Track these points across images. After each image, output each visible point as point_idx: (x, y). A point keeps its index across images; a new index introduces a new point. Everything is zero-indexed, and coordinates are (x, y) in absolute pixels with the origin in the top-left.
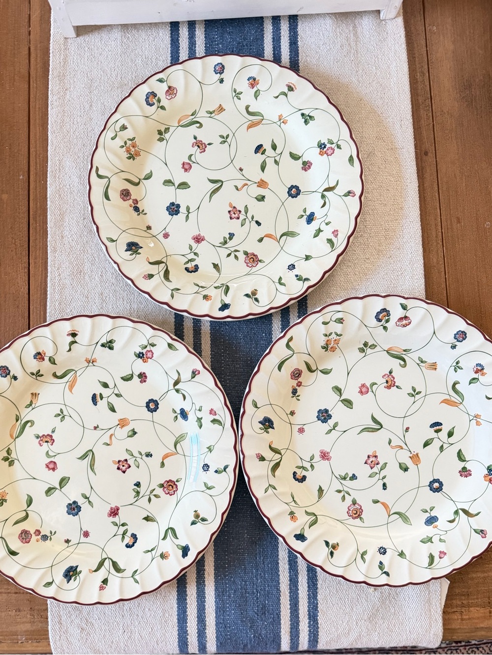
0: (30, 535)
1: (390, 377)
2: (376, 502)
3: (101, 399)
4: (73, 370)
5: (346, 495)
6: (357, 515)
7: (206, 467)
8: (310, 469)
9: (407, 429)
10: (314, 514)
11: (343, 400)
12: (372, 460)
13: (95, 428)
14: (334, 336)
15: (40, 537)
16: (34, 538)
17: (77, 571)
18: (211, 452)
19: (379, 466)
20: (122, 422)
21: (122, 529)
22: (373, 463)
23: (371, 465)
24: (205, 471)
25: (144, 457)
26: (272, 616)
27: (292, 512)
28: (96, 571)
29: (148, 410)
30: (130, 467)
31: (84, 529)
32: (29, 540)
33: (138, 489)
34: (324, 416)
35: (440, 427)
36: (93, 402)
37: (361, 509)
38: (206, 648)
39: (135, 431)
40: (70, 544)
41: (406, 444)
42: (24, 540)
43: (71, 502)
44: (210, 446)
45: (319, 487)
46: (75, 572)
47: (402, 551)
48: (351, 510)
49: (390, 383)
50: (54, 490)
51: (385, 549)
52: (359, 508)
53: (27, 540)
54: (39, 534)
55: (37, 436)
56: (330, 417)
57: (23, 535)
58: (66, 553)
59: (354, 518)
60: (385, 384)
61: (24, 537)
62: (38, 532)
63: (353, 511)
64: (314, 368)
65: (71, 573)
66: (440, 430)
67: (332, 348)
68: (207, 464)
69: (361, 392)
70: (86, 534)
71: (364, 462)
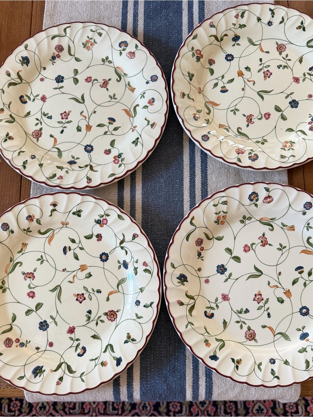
0: (12, 342)
1: (264, 238)
2: (264, 327)
3: (70, 251)
4: (52, 229)
5: (243, 324)
6: (252, 338)
7: (138, 303)
8: (216, 308)
9: (280, 273)
10: (222, 340)
11: (233, 257)
12: (258, 298)
13: (64, 270)
14: (222, 213)
15: (19, 344)
16: (15, 344)
17: (42, 370)
18: (142, 292)
19: (264, 301)
20: (82, 267)
21: (76, 343)
22: (259, 299)
23: (258, 301)
24: (137, 305)
25: (95, 293)
26: (180, 374)
27: (206, 340)
28: (55, 371)
29: (101, 260)
30: (85, 299)
31: (50, 341)
32: (11, 345)
33: (90, 315)
34: (221, 269)
35: (302, 270)
36: (64, 252)
37: (254, 333)
38: (133, 396)
39: (91, 274)
40: (39, 350)
41: (280, 284)
42: (8, 345)
43: (42, 321)
44: (142, 288)
45: (223, 320)
46: (41, 370)
47: (286, 360)
48: (248, 334)
49: (264, 243)
50: (32, 311)
51: (274, 360)
52: (253, 332)
53: (10, 345)
54: (19, 342)
55: (23, 273)
56: (226, 270)
57: (7, 341)
58: (35, 357)
59: (250, 340)
60: (261, 244)
61: (8, 343)
62: (17, 340)
63: (249, 335)
64: (211, 237)
65: (38, 371)
66: (303, 272)
67: (221, 222)
68: (139, 301)
69: (245, 251)
70: (51, 345)
71: (253, 299)
